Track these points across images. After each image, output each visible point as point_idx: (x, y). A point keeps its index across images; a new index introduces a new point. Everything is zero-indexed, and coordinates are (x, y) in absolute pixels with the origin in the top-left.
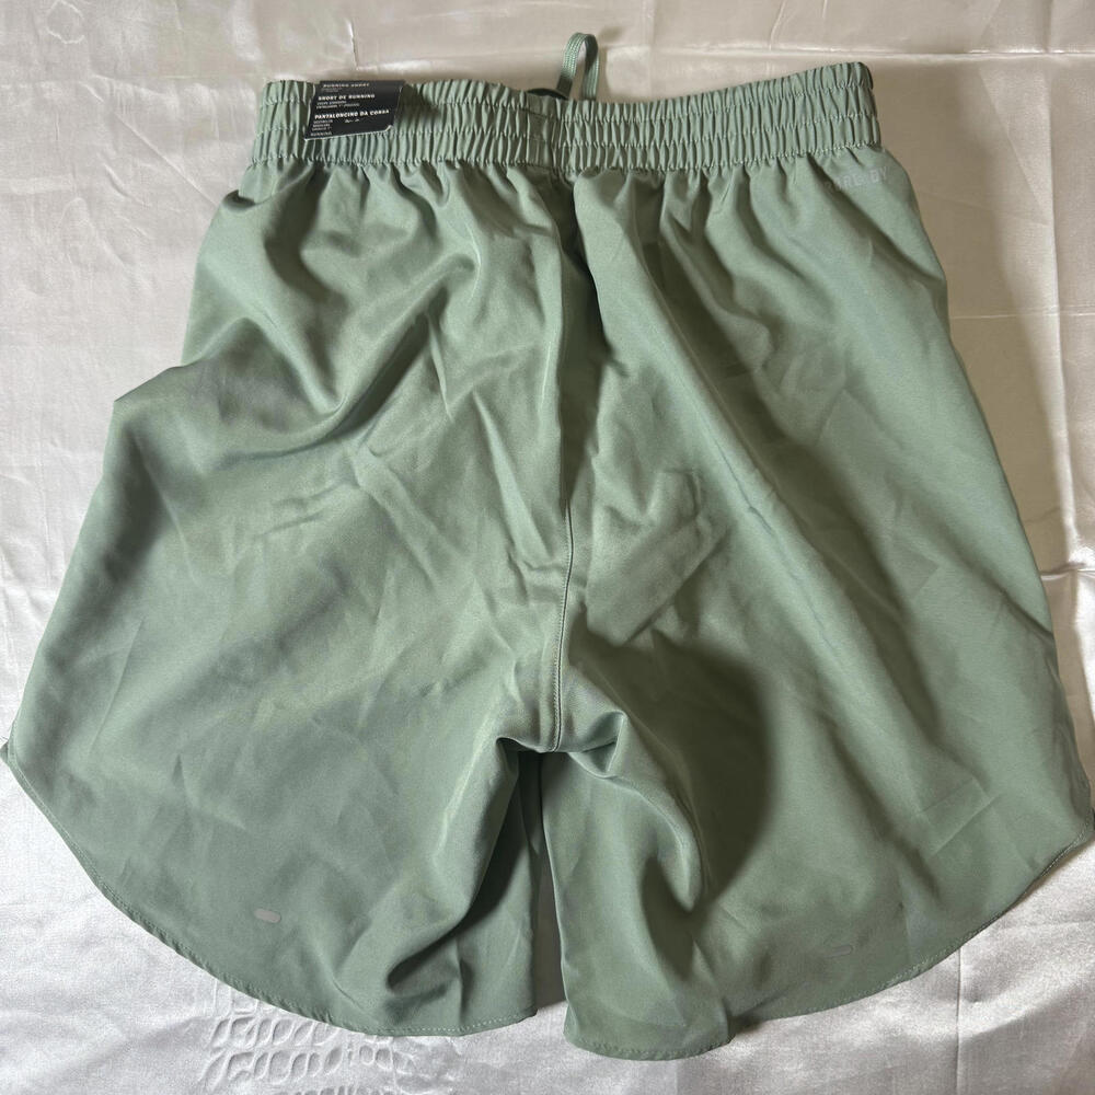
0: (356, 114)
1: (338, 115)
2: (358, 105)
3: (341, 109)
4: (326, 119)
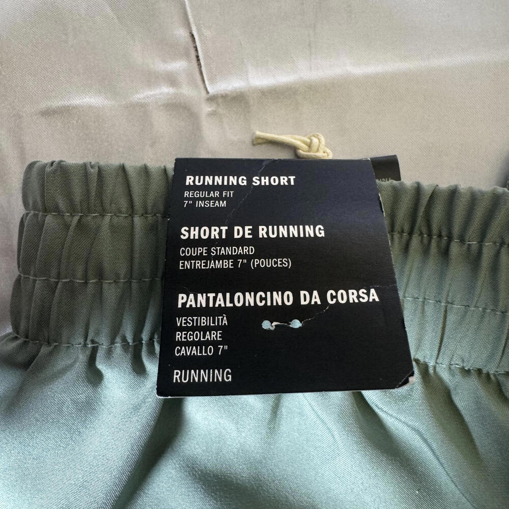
0: (286, 298)
1: (239, 299)
2: (285, 263)
3: (244, 277)
4: (207, 311)
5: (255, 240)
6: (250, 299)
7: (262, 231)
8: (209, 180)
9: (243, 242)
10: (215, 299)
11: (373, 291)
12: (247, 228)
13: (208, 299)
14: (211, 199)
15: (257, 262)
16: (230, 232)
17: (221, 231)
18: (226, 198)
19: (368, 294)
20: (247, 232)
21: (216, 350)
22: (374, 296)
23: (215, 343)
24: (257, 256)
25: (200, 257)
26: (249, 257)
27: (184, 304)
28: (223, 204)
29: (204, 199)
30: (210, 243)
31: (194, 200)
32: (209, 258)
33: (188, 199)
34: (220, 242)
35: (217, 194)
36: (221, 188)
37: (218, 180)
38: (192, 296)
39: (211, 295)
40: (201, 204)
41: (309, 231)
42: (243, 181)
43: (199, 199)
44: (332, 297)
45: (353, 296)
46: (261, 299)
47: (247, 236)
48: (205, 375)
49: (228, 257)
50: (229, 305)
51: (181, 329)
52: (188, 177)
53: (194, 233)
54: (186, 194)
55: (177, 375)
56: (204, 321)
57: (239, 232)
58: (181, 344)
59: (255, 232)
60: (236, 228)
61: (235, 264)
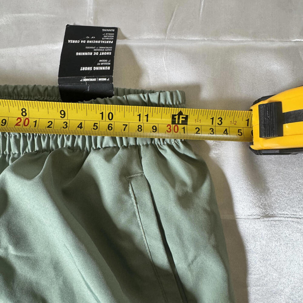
0: (88, 42)
1: (99, 42)
2: (87, 48)
3: (97, 45)
4: (107, 40)
5: (93, 52)
6: (97, 42)
7: (91, 54)
8: (104, 68)
9: (96, 52)
10: (105, 42)
11: (69, 42)
12: (95, 55)
13: (106, 42)
14: (104, 62)
15: (94, 48)
16: (99, 53)
17: (101, 54)
18: (99, 63)
19: (70, 41)
20: (95, 54)
21: (105, 34)
22: (69, 41)
23: (105, 35)
24: (93, 49)
25: (107, 49)
26: (96, 49)
27: (112, 41)
28: (100, 61)
29: (105, 62)
30: (104, 52)
31: (107, 62)
32: (105, 49)
33: (109, 62)
34: (102, 52)
35: (102, 64)
36: (101, 66)
37: (101, 68)
38: (110, 43)
39: (105, 43)
40: (106, 61)
41: (80, 54)
42: (95, 68)
43: (106, 62)
44: (78, 42)
45: (74, 42)
46: (94, 42)
47: (95, 53)
48: (108, 30)
49: (100, 49)
50: (102, 41)
51: (112, 37)
52: (109, 69)
53: (108, 53)
54: (110, 64)
55: (114, 30)
56: (107, 39)
57: (97, 54)
58: (113, 35)
59: (93, 54)
60: (98, 54)
61: (99, 48)
